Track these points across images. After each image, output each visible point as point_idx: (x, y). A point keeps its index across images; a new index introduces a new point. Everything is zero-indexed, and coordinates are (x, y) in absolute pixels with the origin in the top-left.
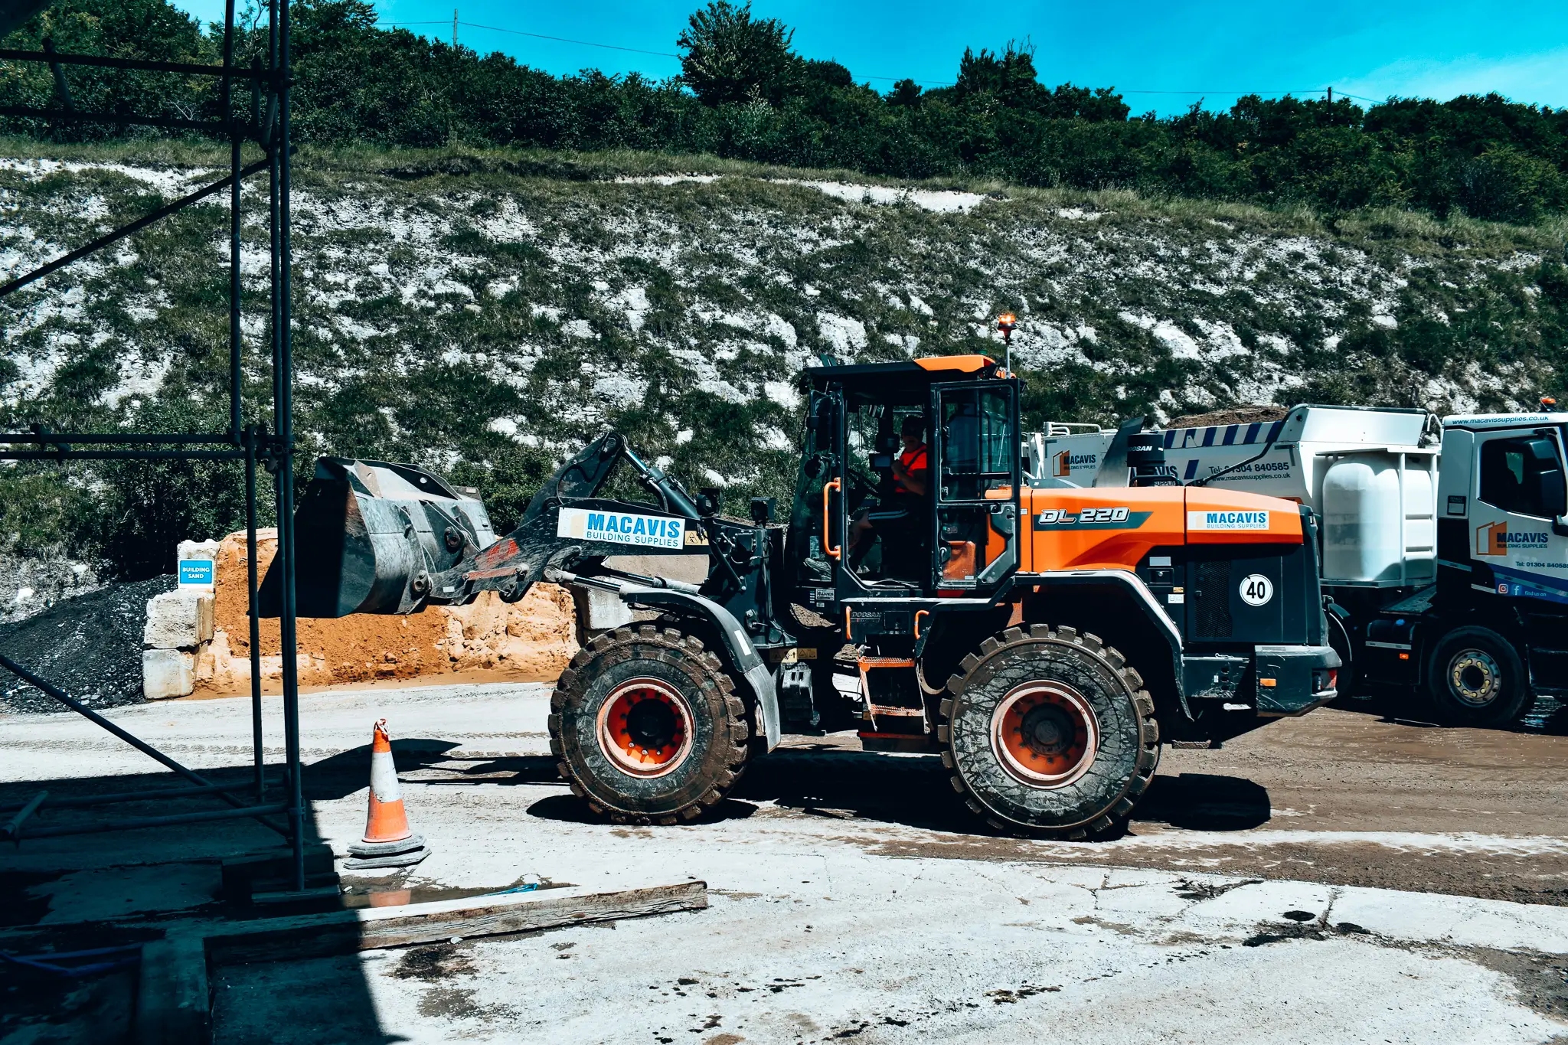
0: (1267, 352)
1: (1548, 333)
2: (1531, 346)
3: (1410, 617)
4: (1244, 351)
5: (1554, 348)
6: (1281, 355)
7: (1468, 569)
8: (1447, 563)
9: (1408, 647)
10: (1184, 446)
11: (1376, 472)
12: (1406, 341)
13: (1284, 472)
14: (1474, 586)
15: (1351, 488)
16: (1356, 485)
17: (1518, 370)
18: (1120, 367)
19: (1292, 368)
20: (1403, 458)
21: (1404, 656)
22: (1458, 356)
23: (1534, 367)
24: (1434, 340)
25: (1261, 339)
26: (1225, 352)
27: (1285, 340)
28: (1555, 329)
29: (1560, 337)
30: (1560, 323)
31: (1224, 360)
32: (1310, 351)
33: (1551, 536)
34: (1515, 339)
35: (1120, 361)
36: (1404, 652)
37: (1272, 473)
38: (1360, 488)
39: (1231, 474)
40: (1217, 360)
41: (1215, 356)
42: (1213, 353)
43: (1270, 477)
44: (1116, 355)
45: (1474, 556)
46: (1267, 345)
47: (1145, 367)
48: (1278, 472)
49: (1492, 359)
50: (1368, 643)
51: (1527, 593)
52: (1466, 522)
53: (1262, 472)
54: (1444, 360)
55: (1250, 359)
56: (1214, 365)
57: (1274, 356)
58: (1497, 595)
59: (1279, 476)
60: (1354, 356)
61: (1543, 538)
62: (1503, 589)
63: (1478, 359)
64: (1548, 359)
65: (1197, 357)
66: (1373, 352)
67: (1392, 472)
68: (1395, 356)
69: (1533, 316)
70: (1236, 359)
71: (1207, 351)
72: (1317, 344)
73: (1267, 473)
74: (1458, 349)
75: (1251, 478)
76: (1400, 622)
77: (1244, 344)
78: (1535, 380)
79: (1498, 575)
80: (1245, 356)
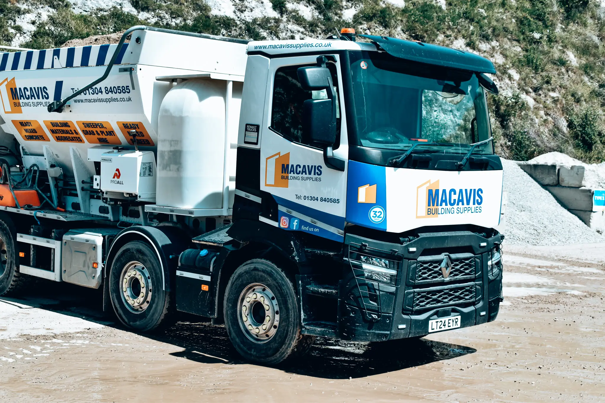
0: (294, 17)
1: (521, 22)
2: (506, 30)
3: (213, 249)
4: (275, 14)
5: (523, 33)
6: (305, 20)
7: (258, 200)
8: (242, 194)
9: (208, 278)
10: (53, 67)
11: (201, 99)
12: (409, 18)
13: (126, 95)
14: (262, 219)
15: (177, 114)
16: (181, 111)
17: (493, 48)
18: (161, 18)
19: (313, 31)
20: (230, 86)
21: (205, 288)
22: (448, 33)
23: (506, 46)
24: (430, 18)
25: (290, 6)
26: (258, 14)
27: (310, 8)
28: (526, 18)
29: (529, 25)
30: (531, 14)
31: (255, 21)
32: (329, 19)
33: (325, 169)
34: (494, 23)
35: (163, 13)
36: (205, 283)
37: (118, 96)
38: (184, 115)
39: (82, 97)
40: (249, 20)
41: (248, 16)
42: (246, 13)
43: (115, 100)
44: (160, 7)
45: (263, 188)
46: (294, 11)
47: (185, 20)
48: (122, 95)
49: (474, 38)
50: (178, 273)
51: (303, 228)
52: (258, 152)
53: (110, 95)
54: (437, 35)
55: (277, 21)
56: (246, 23)
57: (298, 20)
58: (279, 229)
59: (123, 100)
60: (365, 26)
61: (318, 170)
62: (284, 223)
63: (464, 37)
64: (518, 41)
65: (232, 16)
66: (381, 23)
67: (220, 99)
68: (399, 29)
69: (511, 7)
70: (267, 20)
71: (242, 12)
72: (336, 14)
73: (114, 96)
74: (449, 28)
75: (101, 100)
76: (204, 252)
77: (275, 8)
78: (506, 56)
79: (281, 208)
80: (275, 19)
